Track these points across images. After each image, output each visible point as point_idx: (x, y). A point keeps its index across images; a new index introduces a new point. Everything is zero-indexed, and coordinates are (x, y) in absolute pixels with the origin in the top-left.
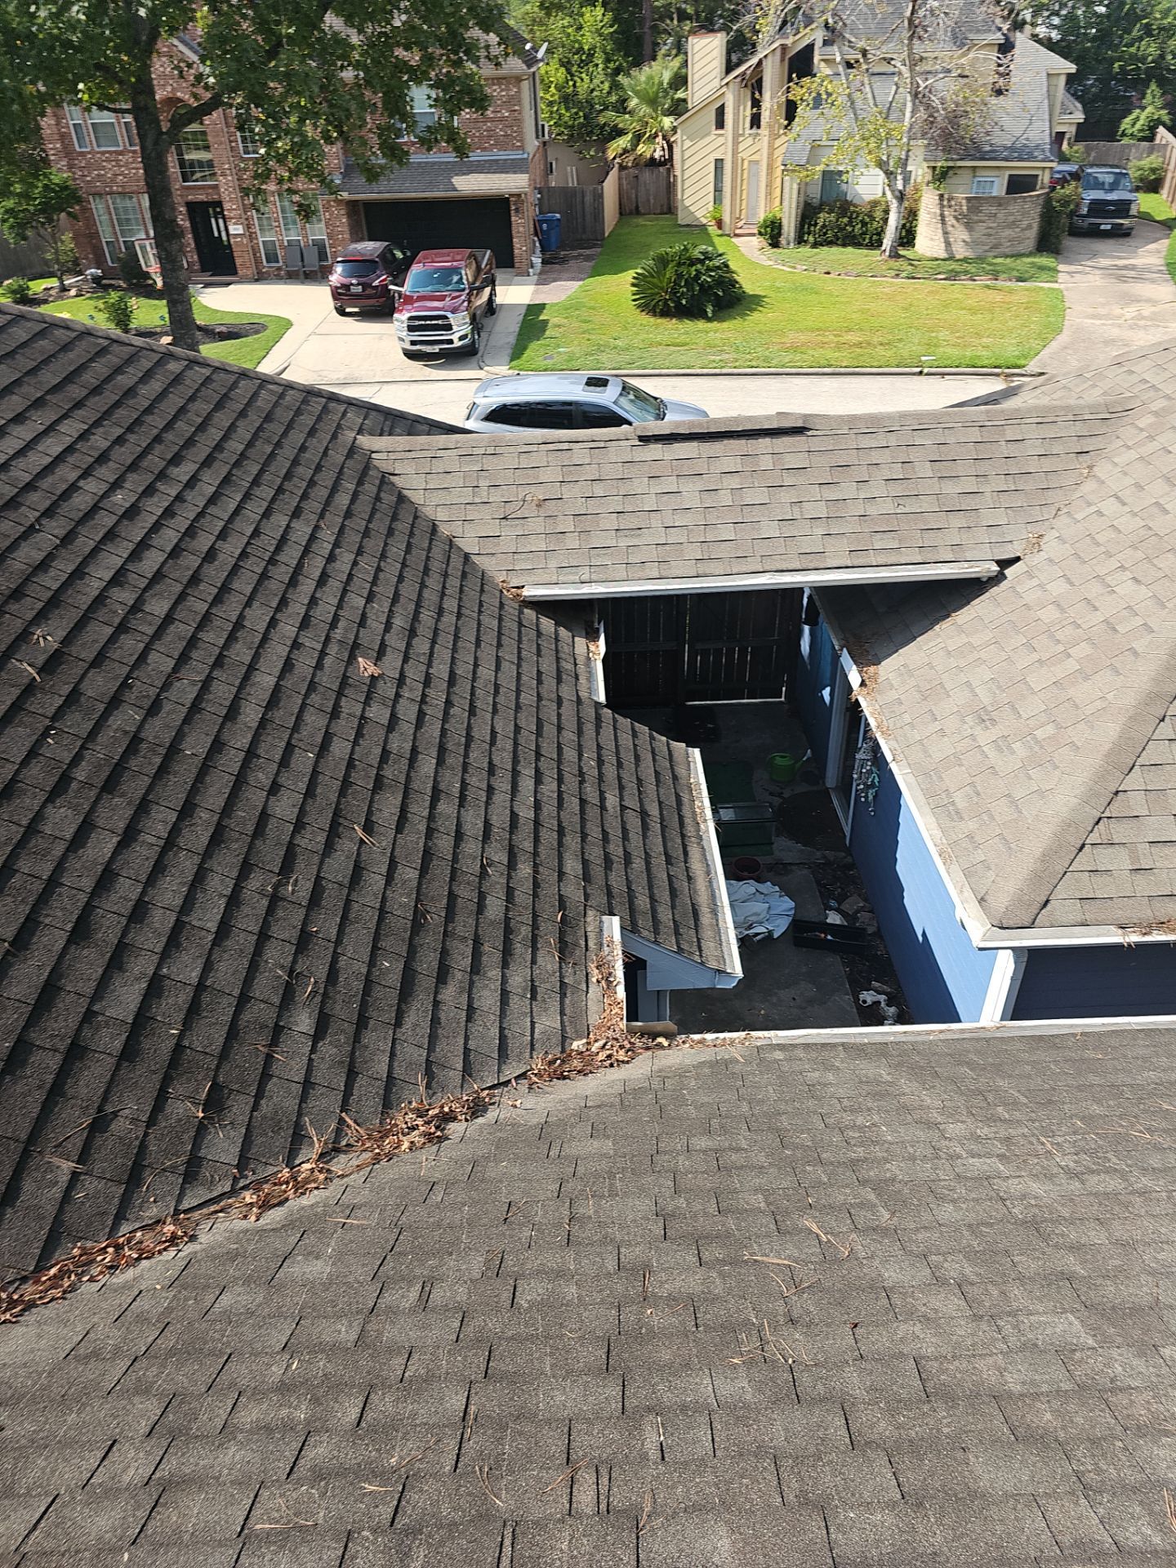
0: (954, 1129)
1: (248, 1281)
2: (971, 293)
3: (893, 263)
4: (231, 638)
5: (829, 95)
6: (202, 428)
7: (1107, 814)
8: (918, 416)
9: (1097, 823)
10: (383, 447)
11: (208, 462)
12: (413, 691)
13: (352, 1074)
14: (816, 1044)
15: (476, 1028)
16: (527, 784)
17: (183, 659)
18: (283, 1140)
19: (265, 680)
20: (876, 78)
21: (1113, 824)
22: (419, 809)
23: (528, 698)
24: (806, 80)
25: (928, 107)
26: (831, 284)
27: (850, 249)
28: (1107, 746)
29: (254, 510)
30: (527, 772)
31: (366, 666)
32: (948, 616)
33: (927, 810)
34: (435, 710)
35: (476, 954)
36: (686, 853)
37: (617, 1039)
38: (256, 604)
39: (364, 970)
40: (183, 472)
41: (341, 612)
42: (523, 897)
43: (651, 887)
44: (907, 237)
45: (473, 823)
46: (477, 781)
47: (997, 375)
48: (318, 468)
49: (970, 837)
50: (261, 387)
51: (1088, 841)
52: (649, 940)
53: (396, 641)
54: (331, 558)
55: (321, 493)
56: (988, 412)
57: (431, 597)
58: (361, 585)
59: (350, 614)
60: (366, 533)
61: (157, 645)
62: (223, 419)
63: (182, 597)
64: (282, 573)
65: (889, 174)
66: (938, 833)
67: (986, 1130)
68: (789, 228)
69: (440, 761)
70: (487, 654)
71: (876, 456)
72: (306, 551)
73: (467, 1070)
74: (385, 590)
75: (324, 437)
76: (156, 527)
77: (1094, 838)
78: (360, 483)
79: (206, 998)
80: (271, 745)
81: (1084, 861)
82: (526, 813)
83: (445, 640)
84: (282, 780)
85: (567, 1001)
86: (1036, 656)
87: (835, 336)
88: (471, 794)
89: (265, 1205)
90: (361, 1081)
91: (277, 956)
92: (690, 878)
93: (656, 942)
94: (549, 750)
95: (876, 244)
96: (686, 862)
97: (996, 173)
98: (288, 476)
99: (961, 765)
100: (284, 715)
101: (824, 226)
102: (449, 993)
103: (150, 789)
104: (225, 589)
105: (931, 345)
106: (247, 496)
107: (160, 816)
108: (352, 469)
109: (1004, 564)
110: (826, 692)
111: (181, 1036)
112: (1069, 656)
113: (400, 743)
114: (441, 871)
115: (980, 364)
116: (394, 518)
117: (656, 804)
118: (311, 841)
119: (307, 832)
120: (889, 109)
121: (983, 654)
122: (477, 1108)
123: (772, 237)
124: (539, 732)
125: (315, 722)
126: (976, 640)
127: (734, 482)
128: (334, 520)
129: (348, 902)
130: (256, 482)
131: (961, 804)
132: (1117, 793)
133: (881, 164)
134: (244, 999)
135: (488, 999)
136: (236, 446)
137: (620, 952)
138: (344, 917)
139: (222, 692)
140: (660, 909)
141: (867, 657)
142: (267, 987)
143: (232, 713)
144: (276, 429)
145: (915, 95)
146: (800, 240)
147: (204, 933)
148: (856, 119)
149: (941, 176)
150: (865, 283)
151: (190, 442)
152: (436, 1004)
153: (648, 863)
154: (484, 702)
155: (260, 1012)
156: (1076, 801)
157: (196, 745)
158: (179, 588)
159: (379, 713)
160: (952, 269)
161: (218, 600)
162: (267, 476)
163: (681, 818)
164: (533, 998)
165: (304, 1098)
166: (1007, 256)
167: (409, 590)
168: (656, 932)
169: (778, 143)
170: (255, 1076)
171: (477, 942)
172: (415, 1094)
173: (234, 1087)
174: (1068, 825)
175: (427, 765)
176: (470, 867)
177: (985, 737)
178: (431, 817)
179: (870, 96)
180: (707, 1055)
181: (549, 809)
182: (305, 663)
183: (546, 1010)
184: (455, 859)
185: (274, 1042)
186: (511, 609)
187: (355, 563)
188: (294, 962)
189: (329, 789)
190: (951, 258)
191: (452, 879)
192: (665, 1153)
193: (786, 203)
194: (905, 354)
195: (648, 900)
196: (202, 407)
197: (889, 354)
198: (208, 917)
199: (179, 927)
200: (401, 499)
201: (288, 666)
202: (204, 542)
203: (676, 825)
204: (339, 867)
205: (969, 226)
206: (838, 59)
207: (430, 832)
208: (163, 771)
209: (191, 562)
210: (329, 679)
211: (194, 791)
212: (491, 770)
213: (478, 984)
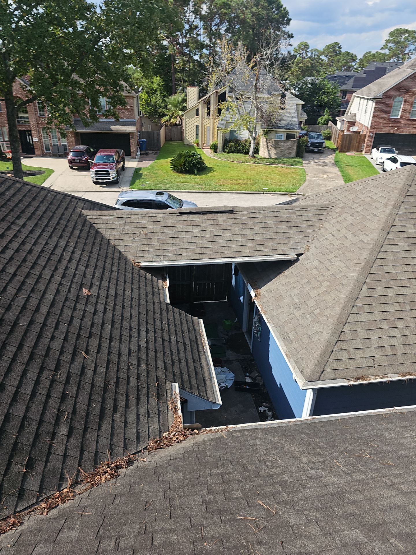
0: (305, 459)
1: (45, 541)
2: (277, 169)
3: (253, 159)
4: (37, 282)
5: (231, 107)
6: (28, 206)
7: (339, 339)
8: (268, 207)
9: (337, 343)
10: (91, 214)
11: (30, 218)
12: (102, 300)
13: (82, 451)
14: (251, 429)
15: (128, 430)
16: (143, 334)
17: (20, 289)
18: (56, 480)
19: (49, 297)
20: (245, 103)
21: (342, 343)
22: (105, 344)
23: (143, 302)
24: (224, 102)
25: (261, 112)
26: (234, 165)
27: (239, 154)
28: (337, 316)
29: (46, 235)
30: (143, 329)
31: (85, 291)
32: (282, 272)
33: (281, 339)
34: (110, 307)
35: (127, 400)
36: (200, 358)
37: (179, 431)
38: (46, 269)
39: (86, 408)
40: (21, 222)
41: (77, 272)
42: (143, 378)
43: (188, 372)
44: (257, 151)
45: (125, 350)
46: (126, 333)
47: (287, 194)
48: (68, 221)
49: (296, 349)
50: (48, 193)
51: (334, 349)
52: (189, 392)
53: (96, 282)
54: (73, 253)
55: (69, 230)
56: (290, 206)
57: (108, 266)
58: (84, 262)
59: (80, 272)
60: (85, 244)
61: (10, 284)
62: (35, 204)
63: (20, 267)
64: (56, 258)
65: (250, 132)
66: (285, 348)
67: (315, 459)
68: (220, 147)
69: (112, 326)
70: (128, 286)
71: (256, 220)
72: (64, 250)
73: (125, 447)
74: (92, 263)
75: (70, 210)
76: (11, 241)
77: (336, 348)
78: (83, 226)
79: (26, 422)
80: (52, 322)
81: (333, 357)
82: (143, 345)
83: (114, 281)
84: (55, 335)
85: (161, 417)
86: (311, 286)
87: (236, 181)
88: (123, 338)
89: (50, 508)
90: (86, 454)
91: (54, 404)
92: (202, 368)
93: (191, 393)
94: (151, 321)
95: (247, 153)
96: (200, 361)
97: (282, 133)
98: (58, 224)
99: (290, 323)
100: (56, 310)
101: (231, 147)
102: (117, 416)
103: (6, 339)
104: (35, 264)
105: (266, 185)
106: (43, 231)
107: (10, 349)
108: (80, 223)
109: (299, 255)
110: (241, 298)
111: (17, 438)
112: (322, 286)
113: (98, 320)
114: (113, 368)
115: (281, 191)
116: (95, 238)
117: (188, 340)
118: (67, 357)
119: (65, 355)
120: (250, 112)
121: (294, 285)
122: (130, 463)
123: (215, 150)
124: (147, 315)
125: (67, 312)
126: (292, 280)
127: (211, 228)
128: (74, 239)
129: (80, 381)
130: (46, 226)
131: (292, 337)
132: (342, 332)
133: (248, 129)
134: (41, 422)
135: (132, 418)
136: (39, 213)
137: (179, 397)
138: (79, 387)
139: (34, 302)
140: (192, 380)
141: (256, 287)
142: (49, 417)
143: (37, 309)
144: (54, 207)
145: (257, 109)
146: (224, 151)
147: (26, 395)
148: (240, 115)
149: (266, 133)
150: (244, 165)
151: (23, 211)
152: (113, 421)
153: (187, 362)
154: (128, 303)
155: (47, 427)
156: (329, 335)
157: (24, 322)
158: (18, 263)
159: (90, 309)
160: (271, 161)
161: (32, 268)
162: (50, 224)
163: (197, 345)
164: (148, 417)
165: (64, 462)
166: (287, 158)
167: (100, 264)
168: (191, 389)
169: (216, 121)
170: (45, 454)
171: (127, 395)
172: (106, 459)
173: (38, 458)
174: (328, 343)
175: (108, 328)
176: (124, 366)
177: (298, 313)
178: (110, 348)
179: (244, 108)
180: (213, 436)
181: (151, 343)
182: (64, 290)
183: (153, 421)
184: (118, 363)
185: (53, 439)
186: (136, 270)
187: (81, 254)
188: (60, 406)
189: (72, 337)
190: (270, 158)
191: (118, 371)
192: (203, 477)
193: (219, 139)
194: (258, 187)
195: (187, 377)
196: (28, 199)
197: (253, 187)
198: (27, 389)
199: (16, 393)
200: (97, 232)
201: (58, 291)
202: (28, 247)
203: (196, 348)
204: (76, 368)
205: (275, 149)
206: (234, 97)
207: (109, 353)
208: (12, 331)
209: (23, 254)
210: (72, 296)
211: (23, 339)
212: (131, 329)
213: (128, 412)
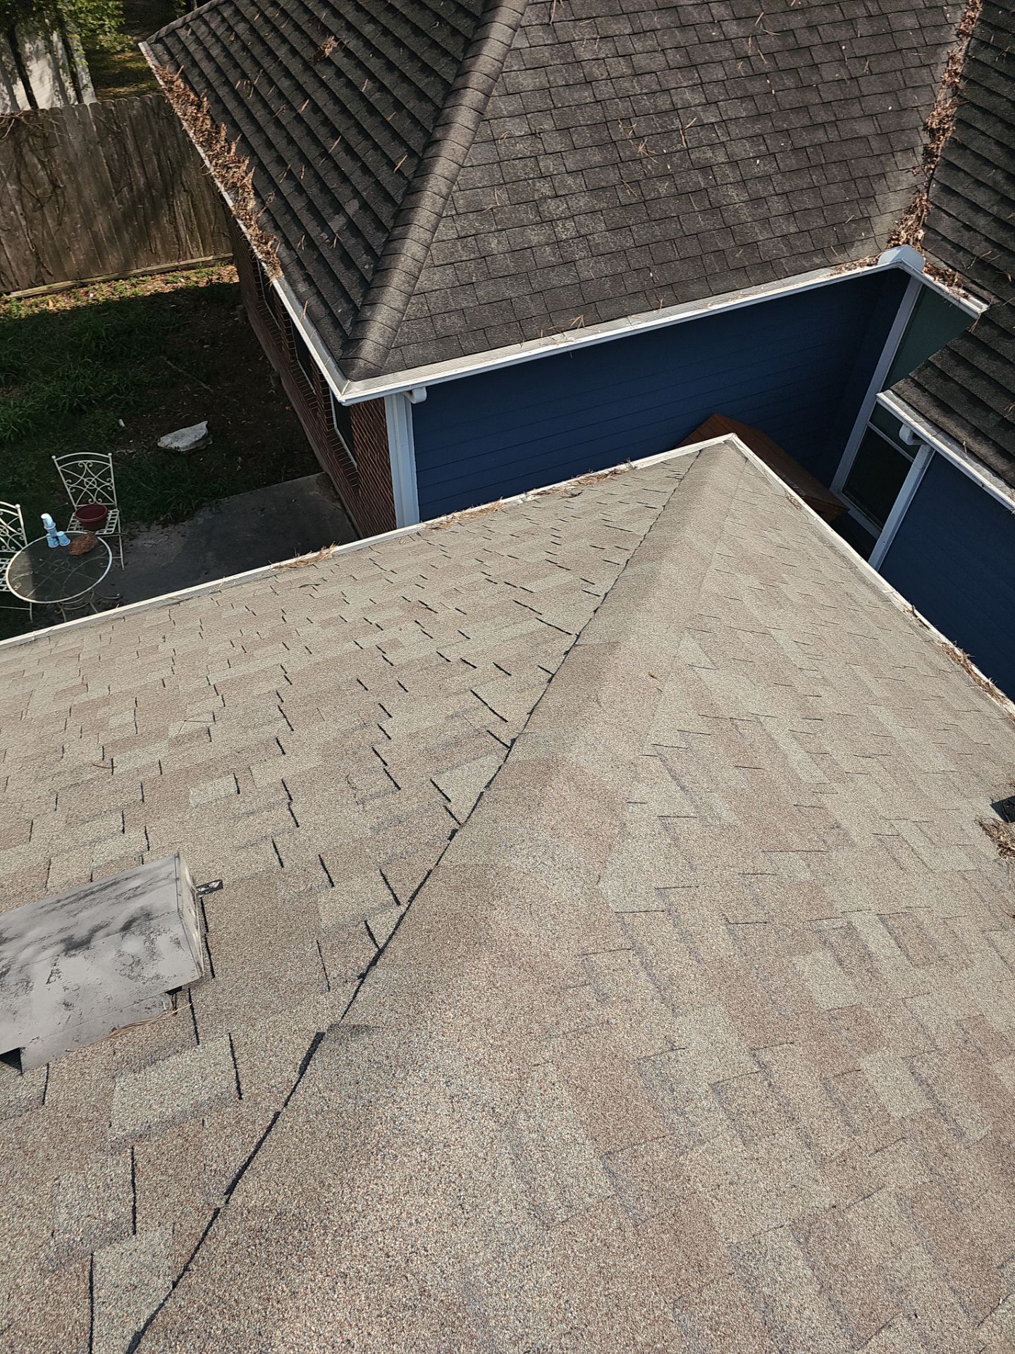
15: (968, 182)
85: (949, 247)
102: (1000, 177)
135: (981, 197)
152: (997, 167)
164: (965, 226)
183: (952, 229)
213: (994, 197)
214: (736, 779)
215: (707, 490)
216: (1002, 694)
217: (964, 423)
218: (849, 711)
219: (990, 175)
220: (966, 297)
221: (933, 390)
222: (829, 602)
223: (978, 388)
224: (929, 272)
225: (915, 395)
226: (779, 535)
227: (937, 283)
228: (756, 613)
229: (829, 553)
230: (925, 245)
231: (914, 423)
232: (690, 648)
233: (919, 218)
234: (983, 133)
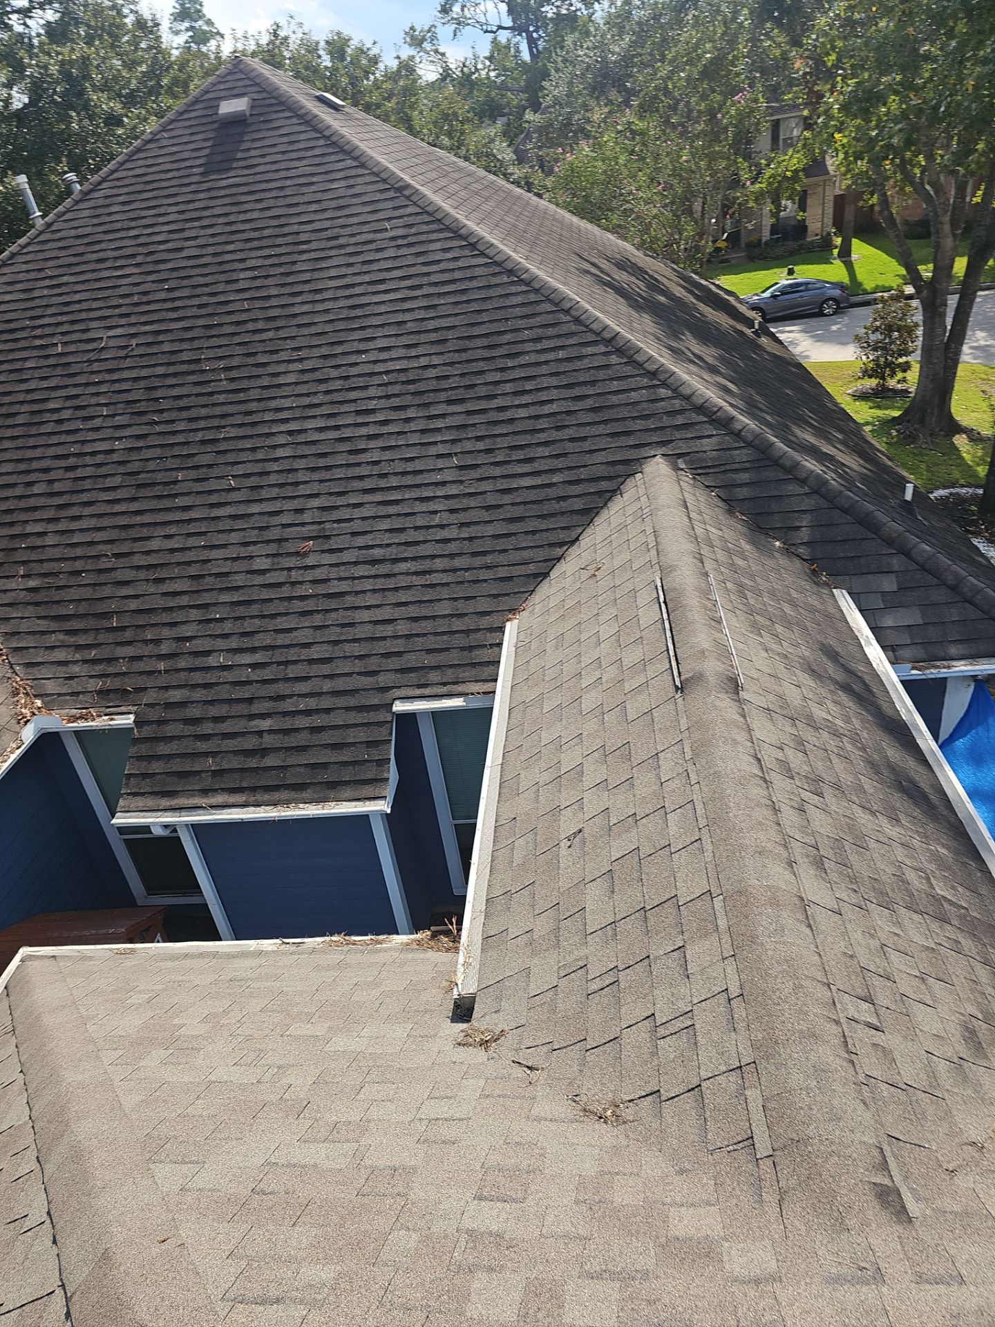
15: (41, 652)
35: (88, 646)
39: (66, 599)
85: (68, 697)
102: (61, 637)
129: (105, 584)
135: (60, 655)
142: (50, 567)
152: (54, 632)
164: (67, 678)
171: (96, 646)
183: (59, 686)
191: (137, 626)
213: (70, 650)
214: (303, 1236)
215: (49, 1020)
216: (385, 937)
217: (191, 793)
218: (318, 1072)
219: (53, 639)
220: (112, 719)
221: (148, 789)
222: (226, 1003)
223: (176, 766)
224: (69, 722)
225: (140, 802)
226: (140, 992)
227: (81, 725)
228: (186, 1079)
229: (188, 962)
230: (48, 707)
231: (157, 820)
232: (167, 1175)
233: (27, 694)
234: (22, 618)
